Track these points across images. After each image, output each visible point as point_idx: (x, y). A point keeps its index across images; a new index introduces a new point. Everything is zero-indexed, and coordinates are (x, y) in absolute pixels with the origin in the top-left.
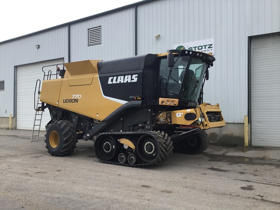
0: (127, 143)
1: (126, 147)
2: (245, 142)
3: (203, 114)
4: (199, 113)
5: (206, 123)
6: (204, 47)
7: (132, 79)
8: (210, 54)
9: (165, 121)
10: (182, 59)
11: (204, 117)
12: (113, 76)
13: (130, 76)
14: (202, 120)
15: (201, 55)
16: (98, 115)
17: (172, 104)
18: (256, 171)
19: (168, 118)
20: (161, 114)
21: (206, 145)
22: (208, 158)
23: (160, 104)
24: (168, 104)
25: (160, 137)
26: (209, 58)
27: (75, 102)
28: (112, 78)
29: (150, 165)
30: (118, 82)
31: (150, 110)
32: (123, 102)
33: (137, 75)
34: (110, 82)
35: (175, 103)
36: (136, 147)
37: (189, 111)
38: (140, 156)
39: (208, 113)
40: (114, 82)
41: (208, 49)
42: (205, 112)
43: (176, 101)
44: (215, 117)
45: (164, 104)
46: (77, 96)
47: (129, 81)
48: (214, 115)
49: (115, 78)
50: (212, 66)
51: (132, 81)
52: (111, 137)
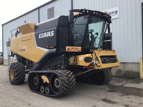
0: (45, 79)
1: (44, 82)
2: (141, 76)
3: (97, 57)
4: (94, 57)
5: (99, 65)
6: (112, 13)
7: (51, 34)
8: (105, 13)
9: (74, 63)
10: (84, 17)
11: (98, 60)
12: (41, 33)
13: (50, 32)
14: (96, 62)
15: (97, 13)
16: (34, 59)
17: (77, 51)
18: (141, 103)
19: (75, 61)
20: (71, 58)
21: (109, 79)
22: (108, 89)
23: (67, 50)
24: (73, 50)
25: (64, 75)
26: (104, 15)
27: (24, 51)
28: (41, 34)
29: (56, 96)
30: (44, 37)
31: (63, 55)
32: (46, 50)
33: (53, 31)
34: (40, 37)
35: (79, 50)
36: (50, 82)
37: (87, 55)
38: (52, 89)
39: (101, 57)
40: (42, 37)
41: (115, 14)
42: (98, 56)
43: (79, 49)
44: (110, 59)
45: (70, 51)
46: (25, 47)
47: (49, 36)
48: (109, 58)
49: (42, 34)
50: (111, 23)
51: (51, 35)
52: (37, 74)
